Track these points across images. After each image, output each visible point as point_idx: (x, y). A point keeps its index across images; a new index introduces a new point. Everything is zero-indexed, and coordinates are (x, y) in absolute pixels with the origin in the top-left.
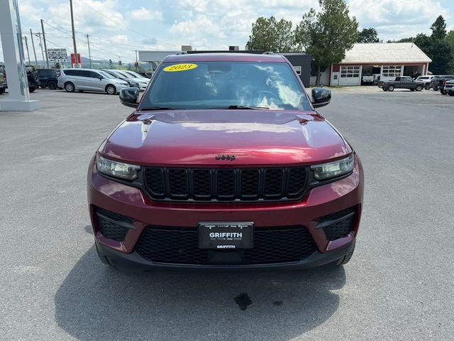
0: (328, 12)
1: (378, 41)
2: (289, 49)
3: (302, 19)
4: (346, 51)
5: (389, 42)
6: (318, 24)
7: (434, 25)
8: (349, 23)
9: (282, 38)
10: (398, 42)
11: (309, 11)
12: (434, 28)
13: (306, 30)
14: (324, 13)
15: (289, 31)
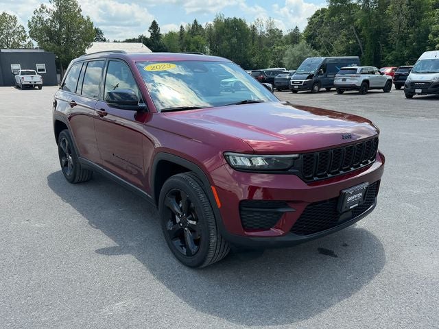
0: (60, 10)
1: (104, 40)
2: (19, 45)
3: (33, 15)
4: (86, 50)
5: (115, 41)
6: (52, 21)
7: (150, 28)
8: (85, 22)
9: (8, 34)
10: (124, 42)
11: (40, 6)
12: (151, 30)
13: (39, 26)
14: (55, 9)
15: (14, 26)
